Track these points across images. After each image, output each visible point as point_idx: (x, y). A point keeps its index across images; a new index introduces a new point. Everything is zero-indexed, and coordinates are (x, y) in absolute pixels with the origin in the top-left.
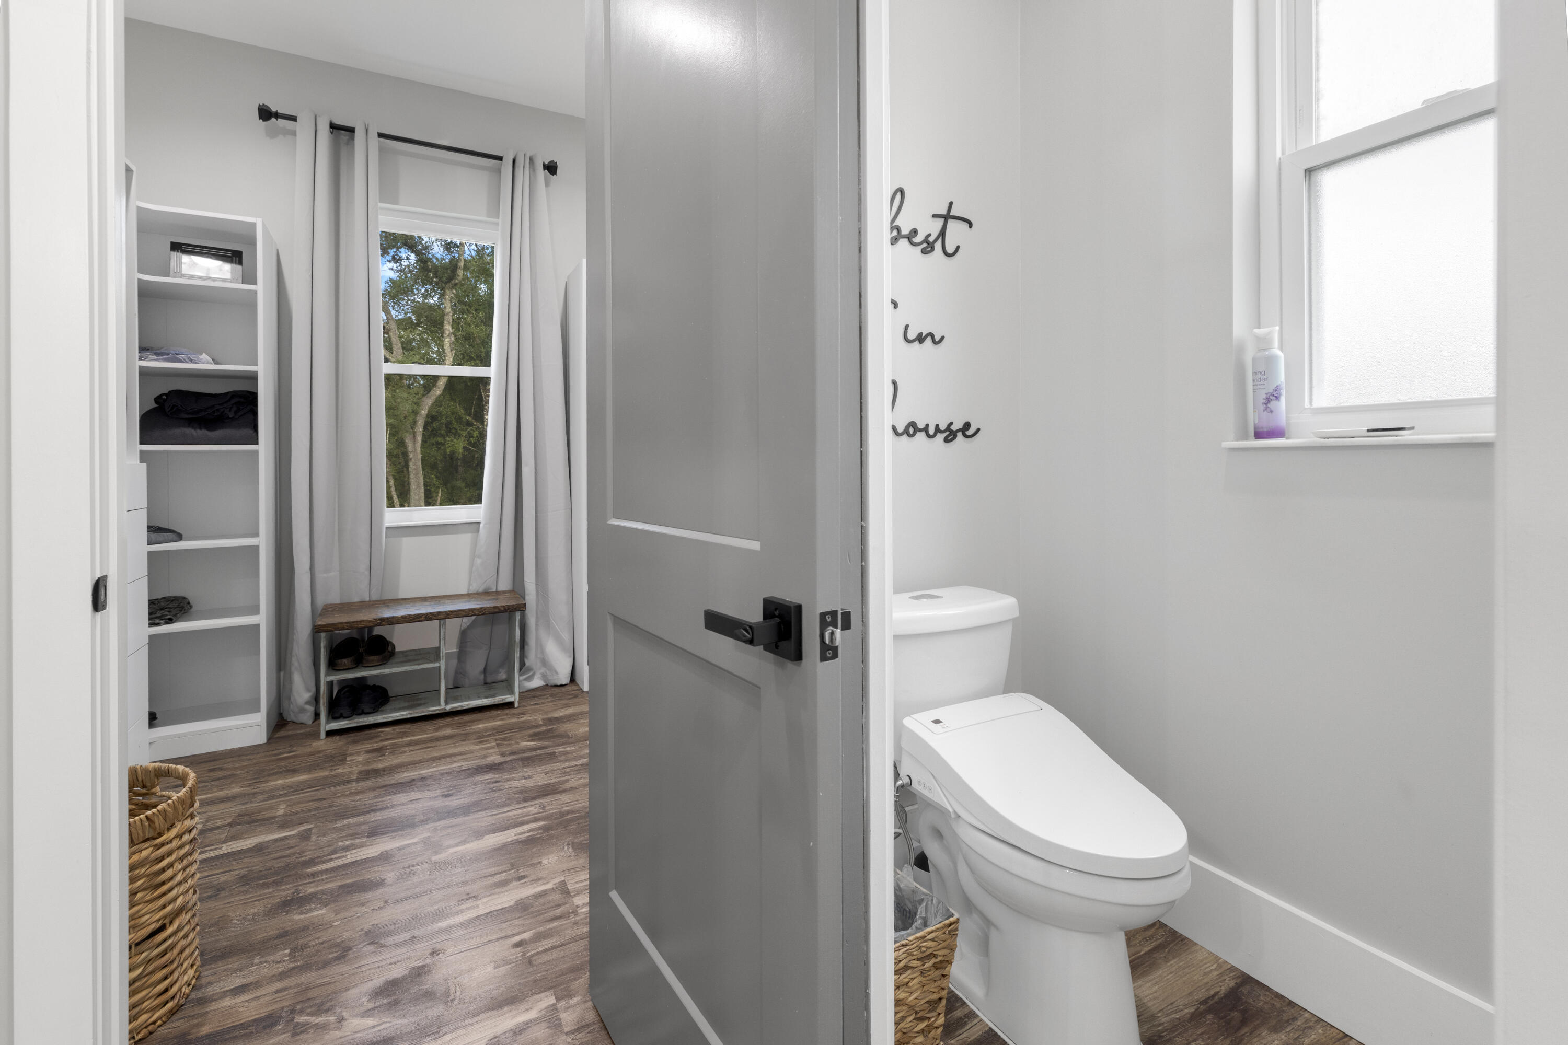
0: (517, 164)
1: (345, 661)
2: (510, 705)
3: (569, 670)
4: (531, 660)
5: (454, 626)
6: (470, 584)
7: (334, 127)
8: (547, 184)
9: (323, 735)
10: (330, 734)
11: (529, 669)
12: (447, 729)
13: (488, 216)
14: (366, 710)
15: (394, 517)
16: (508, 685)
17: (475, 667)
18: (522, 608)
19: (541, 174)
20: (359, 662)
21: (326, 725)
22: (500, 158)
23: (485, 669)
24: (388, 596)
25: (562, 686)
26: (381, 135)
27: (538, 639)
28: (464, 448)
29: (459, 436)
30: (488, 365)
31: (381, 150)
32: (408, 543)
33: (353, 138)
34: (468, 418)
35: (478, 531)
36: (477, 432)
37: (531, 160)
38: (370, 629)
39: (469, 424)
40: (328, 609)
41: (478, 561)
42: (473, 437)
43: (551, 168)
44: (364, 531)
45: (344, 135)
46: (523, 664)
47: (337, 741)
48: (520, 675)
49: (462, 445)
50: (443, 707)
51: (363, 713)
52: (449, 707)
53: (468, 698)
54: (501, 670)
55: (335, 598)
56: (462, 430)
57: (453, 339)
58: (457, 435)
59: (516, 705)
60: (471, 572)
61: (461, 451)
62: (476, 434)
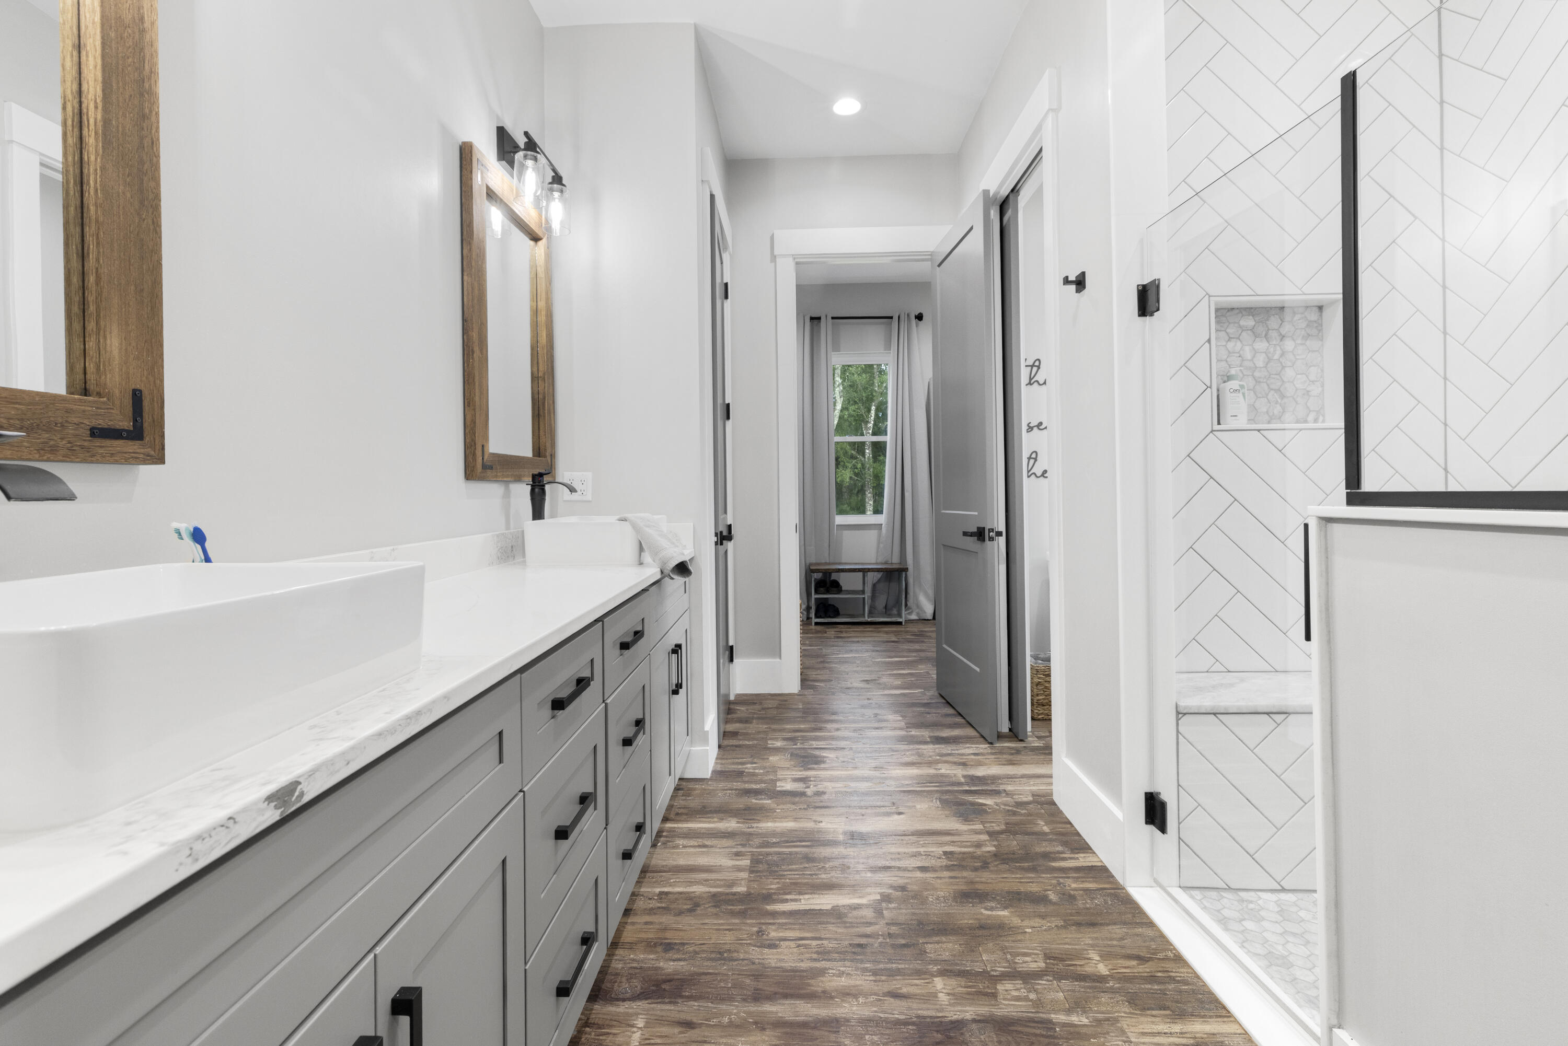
0: (900, 318)
1: (822, 589)
2: (900, 623)
3: (932, 612)
4: (910, 603)
5: (872, 577)
6: (877, 559)
7: (812, 319)
8: (917, 326)
9: (813, 624)
10: (816, 624)
11: (910, 608)
12: (869, 628)
13: (885, 350)
14: (831, 615)
15: (840, 520)
16: (900, 615)
17: (881, 603)
18: (906, 570)
19: (914, 321)
20: (828, 592)
21: (814, 620)
22: (891, 318)
23: (886, 606)
24: (837, 561)
25: (928, 620)
26: (833, 318)
27: (914, 592)
28: (851, 478)
29: (846, 468)
30: (886, 434)
31: (833, 324)
32: (846, 533)
33: (820, 322)
34: (853, 452)
35: (881, 529)
36: (860, 464)
37: (908, 315)
38: (830, 574)
39: (852, 457)
40: (811, 564)
41: (881, 546)
42: (857, 468)
43: (919, 317)
44: (827, 526)
45: (816, 322)
46: (906, 605)
47: (819, 628)
48: (906, 611)
49: (848, 475)
50: (867, 619)
51: (830, 617)
52: (869, 620)
53: (878, 617)
54: (894, 609)
55: (813, 560)
56: (849, 462)
57: (841, 388)
58: (845, 467)
59: (903, 624)
60: (877, 552)
61: (848, 480)
62: (859, 466)
